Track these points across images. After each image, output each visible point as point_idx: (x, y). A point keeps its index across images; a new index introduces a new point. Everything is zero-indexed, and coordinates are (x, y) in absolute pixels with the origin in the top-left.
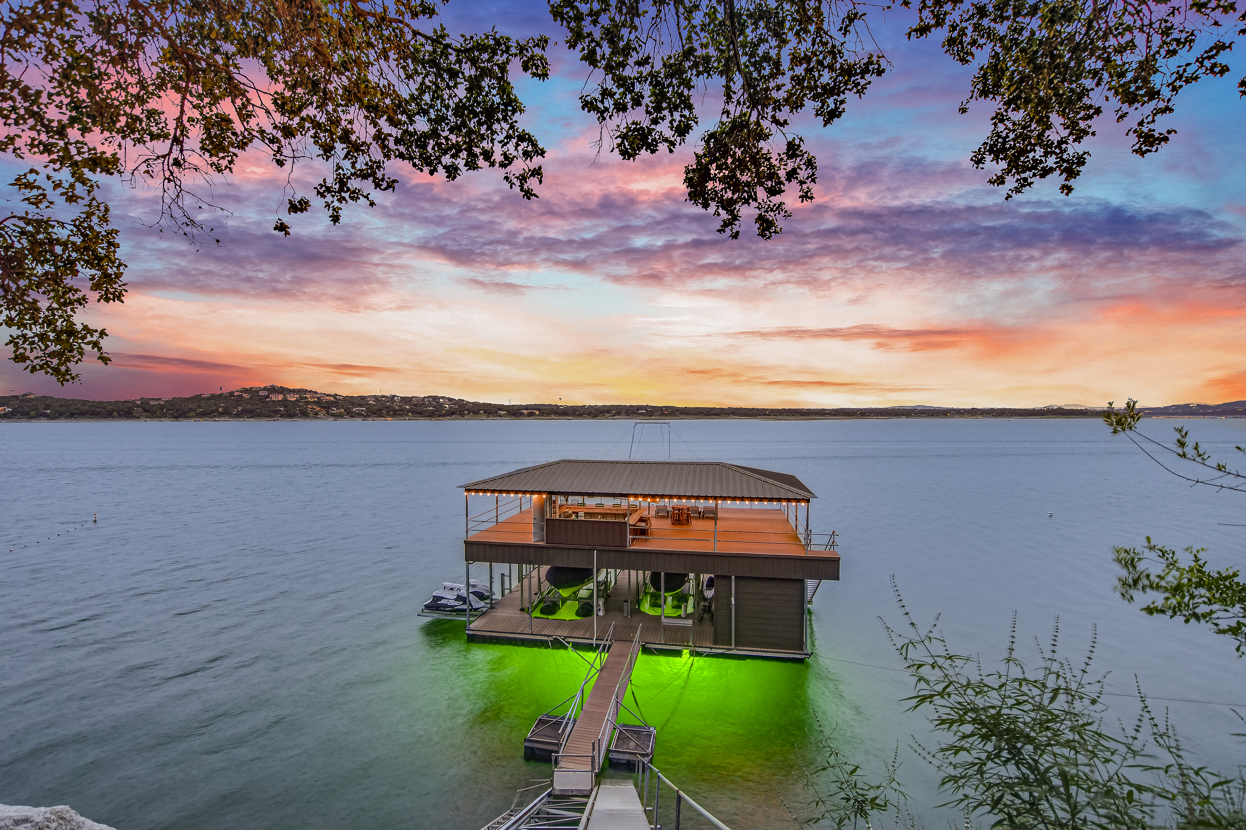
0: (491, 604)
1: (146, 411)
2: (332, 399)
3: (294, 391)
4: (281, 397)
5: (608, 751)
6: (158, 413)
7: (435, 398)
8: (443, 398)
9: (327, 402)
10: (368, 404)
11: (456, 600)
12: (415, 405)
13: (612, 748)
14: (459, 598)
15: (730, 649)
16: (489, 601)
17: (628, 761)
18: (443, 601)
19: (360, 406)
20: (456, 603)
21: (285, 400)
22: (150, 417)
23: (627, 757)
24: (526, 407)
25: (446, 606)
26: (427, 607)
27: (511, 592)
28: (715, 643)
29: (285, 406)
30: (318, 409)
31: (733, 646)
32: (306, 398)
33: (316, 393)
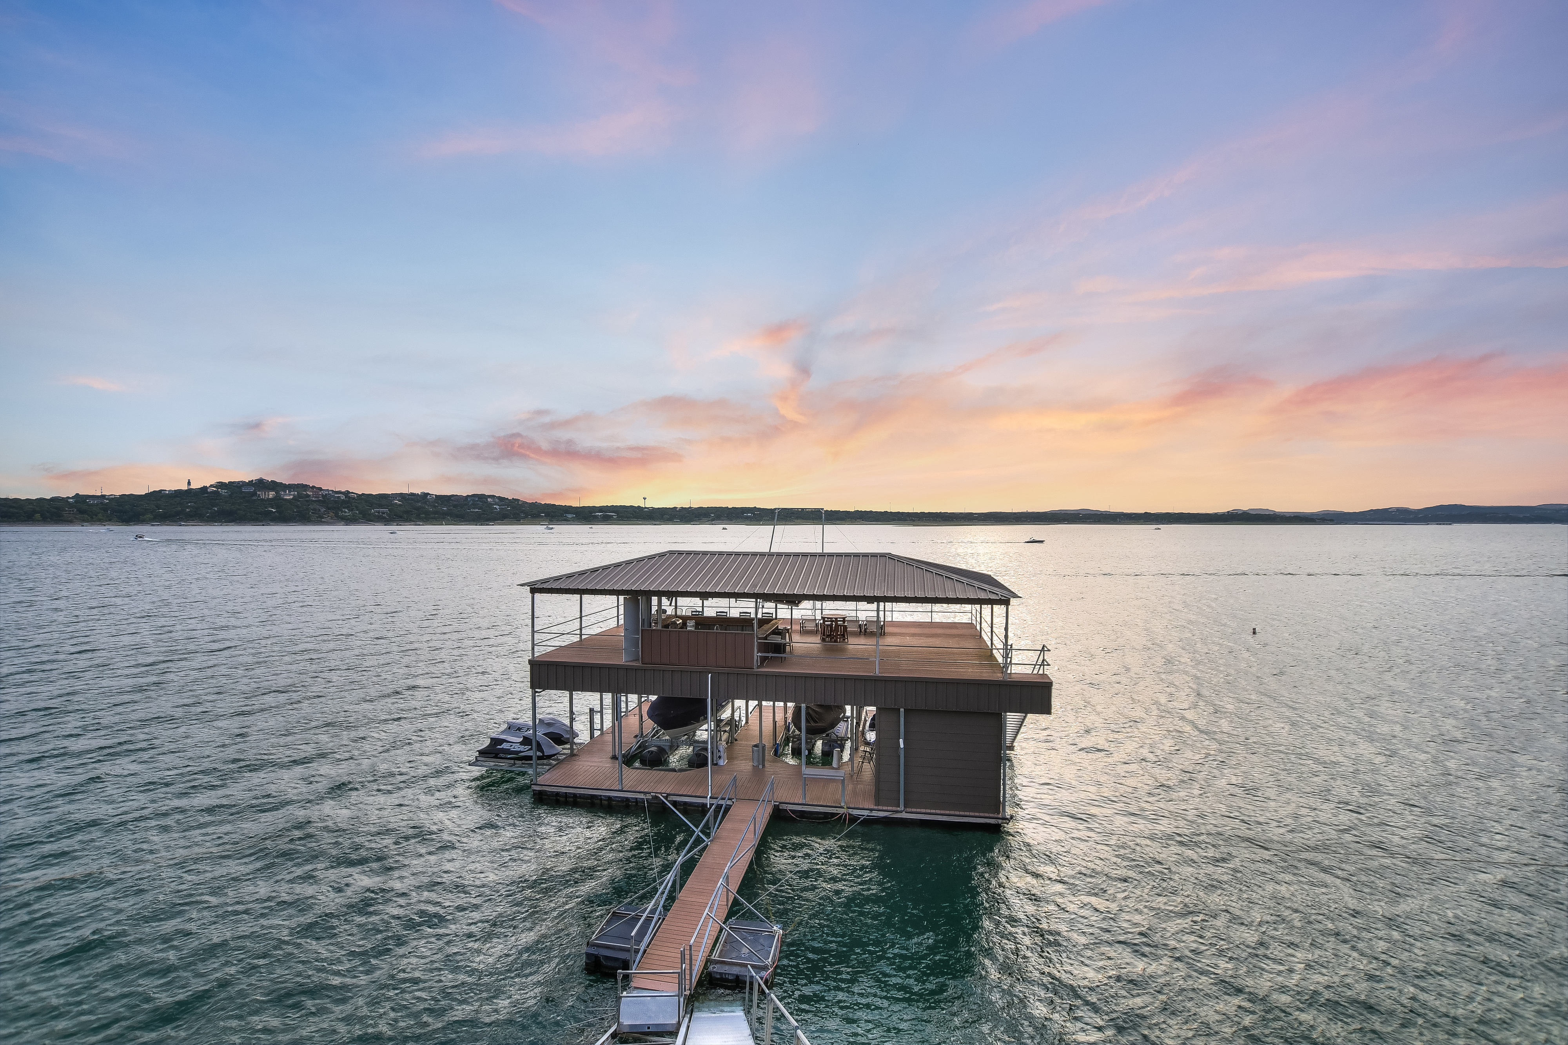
0: (572, 749)
1: (81, 512)
2: (343, 497)
3: (291, 487)
4: (272, 494)
5: (708, 961)
6: (100, 516)
7: (482, 497)
8: (493, 497)
9: (335, 502)
10: (392, 505)
11: (521, 743)
12: (455, 506)
13: (715, 956)
14: (526, 741)
15: (897, 812)
16: (568, 746)
17: (737, 976)
18: (505, 746)
19: (381, 506)
20: (522, 748)
21: (277, 498)
22: (87, 521)
23: (736, 970)
24: (601, 509)
25: (508, 751)
26: (482, 753)
27: (602, 734)
28: (877, 804)
29: (278, 507)
30: (323, 510)
31: (902, 808)
32: (308, 496)
33: (320, 489)
